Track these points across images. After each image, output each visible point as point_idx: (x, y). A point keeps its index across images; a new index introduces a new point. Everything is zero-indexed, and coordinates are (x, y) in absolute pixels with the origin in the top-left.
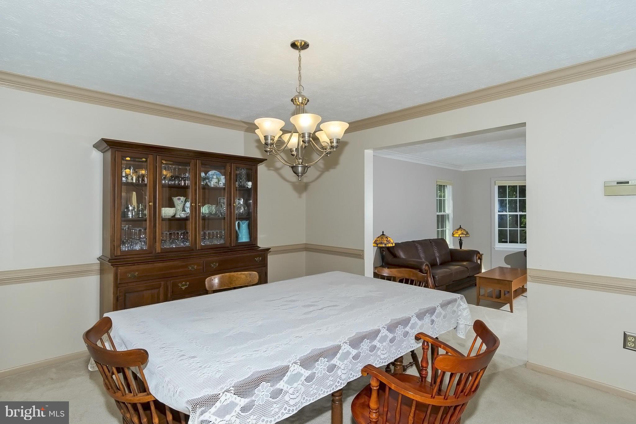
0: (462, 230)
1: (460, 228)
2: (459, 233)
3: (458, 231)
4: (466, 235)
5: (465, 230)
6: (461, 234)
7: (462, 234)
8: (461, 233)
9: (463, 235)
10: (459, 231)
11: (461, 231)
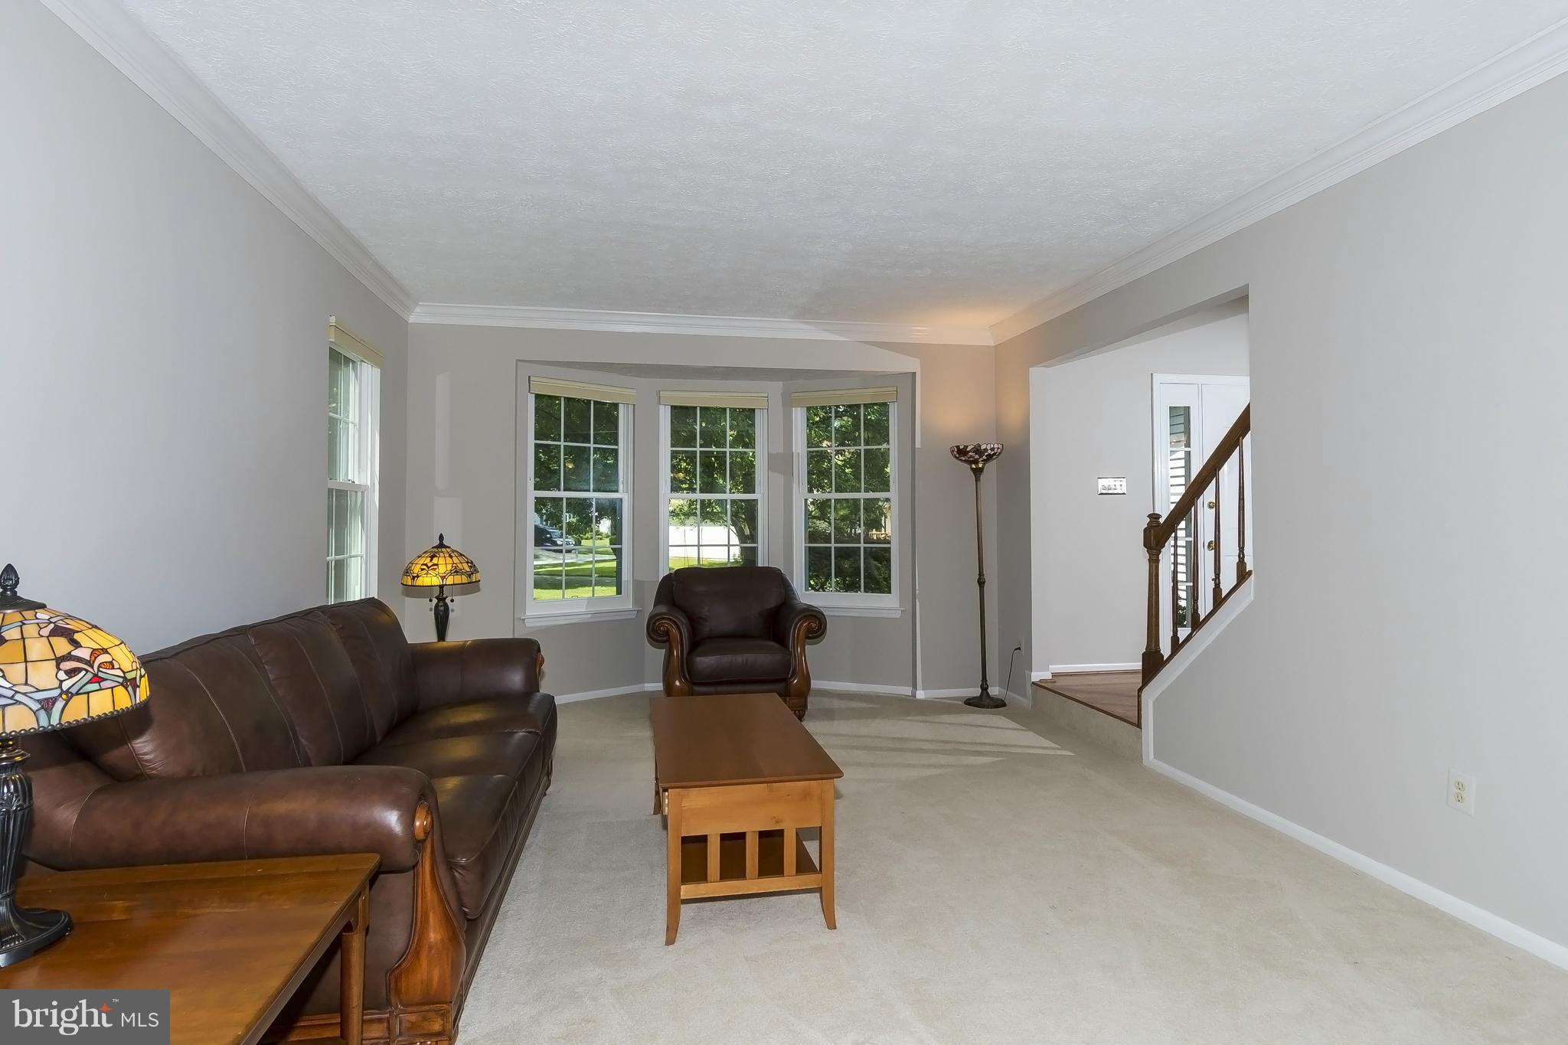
0: (451, 557)
1: (441, 545)
2: (442, 569)
3: (435, 561)
4: (469, 576)
5: (461, 555)
6: (451, 573)
7: (456, 571)
8: (449, 567)
9: (458, 579)
10: (441, 561)
11: (449, 560)
